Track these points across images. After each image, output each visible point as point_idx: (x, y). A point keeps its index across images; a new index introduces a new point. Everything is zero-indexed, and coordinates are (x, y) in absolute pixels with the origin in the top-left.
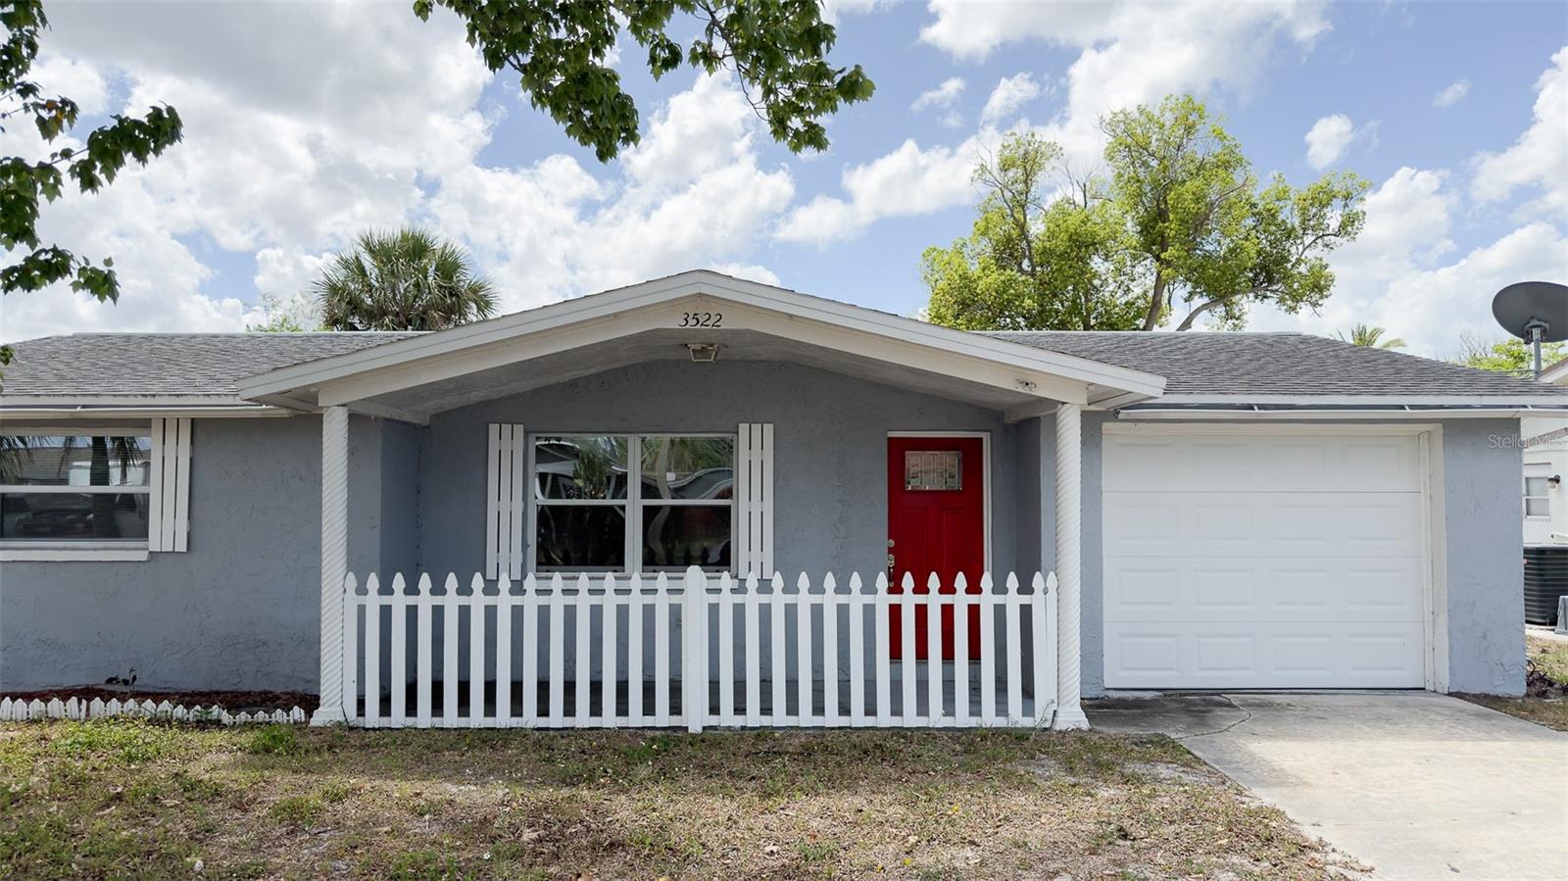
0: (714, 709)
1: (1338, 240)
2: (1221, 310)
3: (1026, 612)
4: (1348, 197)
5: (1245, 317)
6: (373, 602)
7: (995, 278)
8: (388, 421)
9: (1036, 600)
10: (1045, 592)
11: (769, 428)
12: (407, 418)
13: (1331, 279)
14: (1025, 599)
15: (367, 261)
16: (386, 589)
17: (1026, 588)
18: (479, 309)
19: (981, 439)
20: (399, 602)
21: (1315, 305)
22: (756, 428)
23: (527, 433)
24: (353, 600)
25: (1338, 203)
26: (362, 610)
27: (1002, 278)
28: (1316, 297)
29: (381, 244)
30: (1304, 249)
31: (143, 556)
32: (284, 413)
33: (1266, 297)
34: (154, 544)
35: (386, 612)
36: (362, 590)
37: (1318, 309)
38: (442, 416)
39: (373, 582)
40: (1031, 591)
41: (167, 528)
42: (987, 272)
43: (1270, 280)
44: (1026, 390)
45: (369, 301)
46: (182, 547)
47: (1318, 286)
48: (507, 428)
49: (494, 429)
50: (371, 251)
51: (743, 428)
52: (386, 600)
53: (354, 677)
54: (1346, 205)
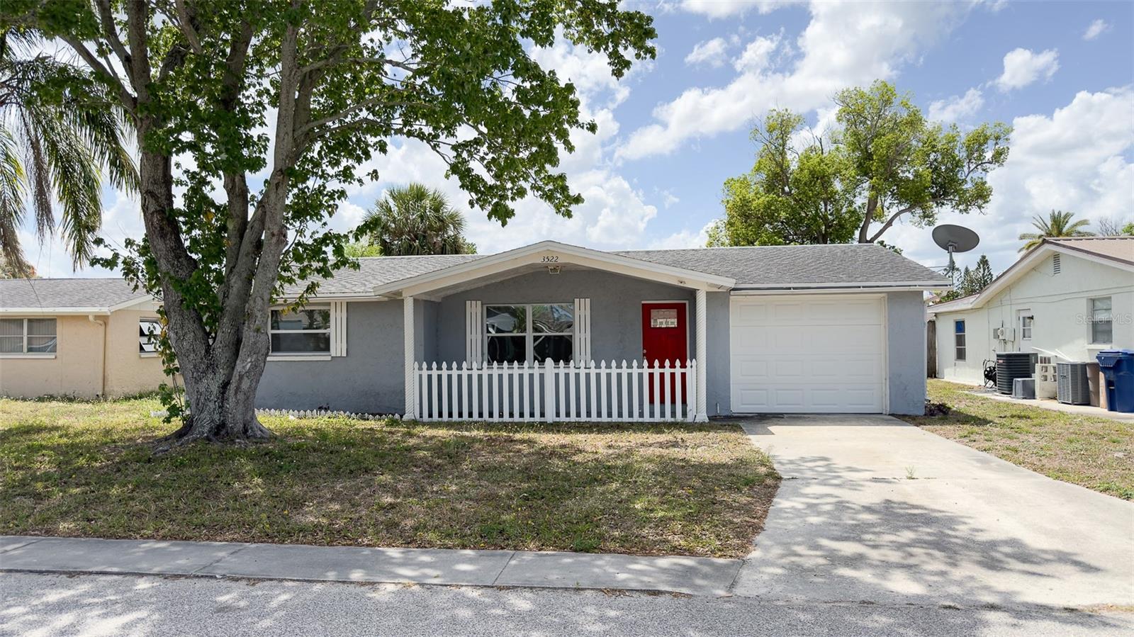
0: (558, 415)
1: (992, 166)
2: (919, 211)
3: (683, 375)
4: (997, 138)
5: (936, 216)
6: (425, 373)
7: (764, 199)
8: (425, 301)
9: (687, 371)
10: (691, 367)
11: (588, 301)
12: (432, 300)
13: (990, 191)
14: (683, 370)
15: (392, 203)
16: (430, 368)
17: (683, 366)
18: (454, 228)
19: (685, 304)
20: (435, 373)
21: (980, 207)
22: (582, 300)
23: (482, 304)
24: (417, 373)
25: (991, 143)
26: (420, 376)
27: (767, 199)
28: (980, 202)
29: (399, 193)
30: (969, 173)
31: (329, 358)
32: (386, 299)
33: (943, 204)
34: (333, 355)
35: (430, 377)
36: (420, 369)
37: (982, 210)
38: (446, 298)
39: (425, 365)
40: (685, 367)
41: (338, 347)
42: (759, 196)
43: (946, 194)
44: (682, 285)
45: (393, 226)
46: (344, 354)
47: (981, 195)
48: (474, 302)
49: (468, 303)
50: (394, 198)
51: (577, 301)
52: (430, 372)
53: (418, 402)
54: (997, 144)
